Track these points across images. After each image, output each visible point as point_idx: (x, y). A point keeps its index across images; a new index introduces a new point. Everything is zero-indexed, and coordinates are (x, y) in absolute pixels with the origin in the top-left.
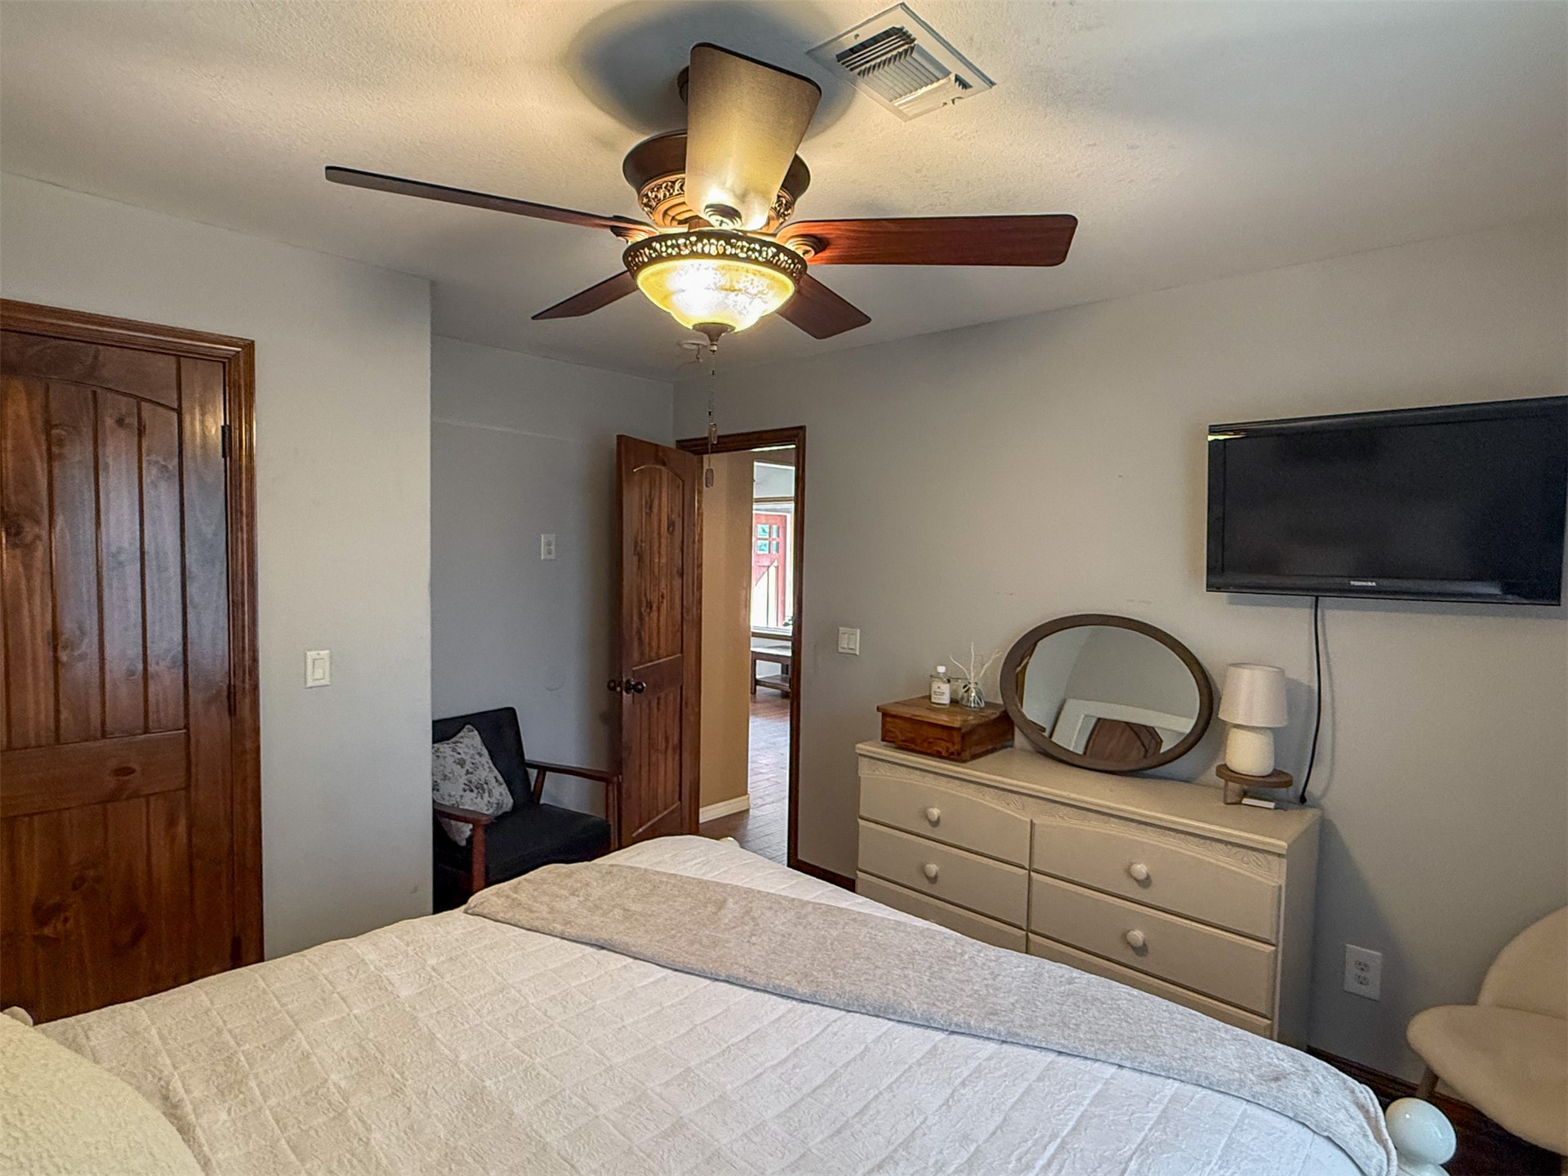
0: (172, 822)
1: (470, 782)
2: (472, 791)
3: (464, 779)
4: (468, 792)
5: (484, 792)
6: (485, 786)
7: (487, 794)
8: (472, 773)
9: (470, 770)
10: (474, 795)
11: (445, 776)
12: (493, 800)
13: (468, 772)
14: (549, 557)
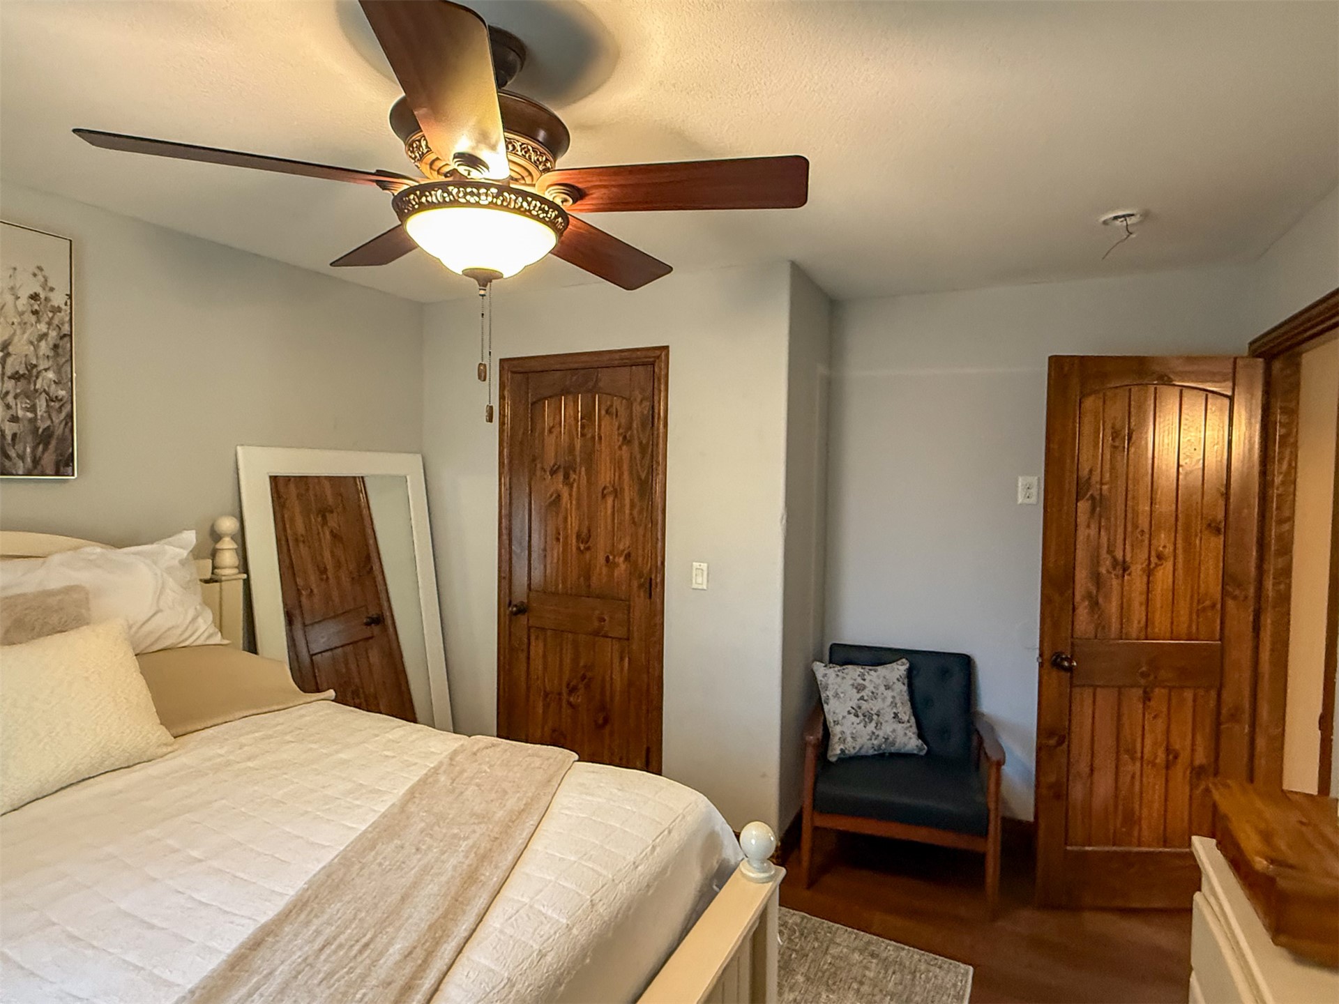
0: (622, 659)
1: (860, 708)
2: (857, 716)
3: (854, 703)
4: (852, 715)
5: (871, 722)
6: (875, 717)
7: (873, 724)
8: (865, 701)
9: (866, 698)
10: (857, 720)
11: (837, 694)
12: (881, 733)
13: (862, 698)
14: (1027, 501)
